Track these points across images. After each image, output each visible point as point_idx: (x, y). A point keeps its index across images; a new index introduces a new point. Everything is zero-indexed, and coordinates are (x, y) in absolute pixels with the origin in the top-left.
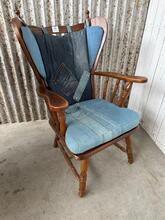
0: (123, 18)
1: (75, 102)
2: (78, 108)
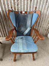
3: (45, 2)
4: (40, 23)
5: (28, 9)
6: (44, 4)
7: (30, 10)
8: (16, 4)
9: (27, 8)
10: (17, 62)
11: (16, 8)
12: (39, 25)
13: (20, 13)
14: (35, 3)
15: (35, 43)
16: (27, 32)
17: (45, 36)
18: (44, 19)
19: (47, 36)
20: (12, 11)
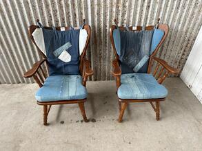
0: (188, 19)
1: (134, 72)
2: (133, 76)
3: (174, 8)
4: (164, 48)
5: (143, 21)
6: (173, 11)
7: (146, 24)
8: (121, 13)
9: (140, 19)
10: (125, 123)
11: (120, 21)
12: (161, 52)
13: (128, 30)
14: (156, 11)
15: (160, 84)
16: (140, 64)
17: (175, 77)
18: (172, 40)
19: (179, 76)
20: (116, 27)
